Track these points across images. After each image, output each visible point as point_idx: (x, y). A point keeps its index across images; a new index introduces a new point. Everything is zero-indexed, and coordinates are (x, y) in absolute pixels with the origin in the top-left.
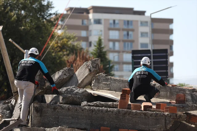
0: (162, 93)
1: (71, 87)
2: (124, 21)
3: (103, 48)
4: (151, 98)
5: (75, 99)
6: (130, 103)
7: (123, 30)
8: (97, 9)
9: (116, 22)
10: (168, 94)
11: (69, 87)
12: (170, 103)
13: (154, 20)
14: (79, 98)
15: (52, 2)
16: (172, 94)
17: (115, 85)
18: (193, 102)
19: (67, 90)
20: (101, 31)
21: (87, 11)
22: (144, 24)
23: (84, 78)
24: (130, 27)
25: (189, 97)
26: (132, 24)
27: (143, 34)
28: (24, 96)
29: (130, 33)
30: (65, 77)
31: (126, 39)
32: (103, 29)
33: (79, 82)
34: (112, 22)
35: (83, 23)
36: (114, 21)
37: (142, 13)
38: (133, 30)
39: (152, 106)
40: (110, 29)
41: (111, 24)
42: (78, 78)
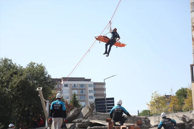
0: (129, 120)
1: (80, 119)
2: (80, 85)
3: (76, 99)
4: (123, 123)
5: (85, 125)
6: (114, 126)
7: (80, 89)
8: (65, 79)
9: (76, 85)
10: (132, 121)
11: (79, 119)
12: (134, 125)
13: (95, 84)
14: (86, 124)
15: (50, 75)
16: (134, 121)
17: (102, 117)
18: (146, 124)
19: (78, 121)
20: (68, 90)
21: (60, 80)
22: (90, 86)
23: (87, 114)
24: (83, 88)
25: (144, 122)
26: (84, 86)
27: (90, 91)
28: (57, 126)
29: (83, 91)
30: (76, 114)
31: (81, 94)
32: (69, 89)
33: (84, 116)
34: (73, 85)
35: (58, 87)
36: (75, 85)
37: (89, 80)
38: (85, 89)
39: (126, 128)
40: (73, 89)
41: (73, 86)
42: (83, 114)
